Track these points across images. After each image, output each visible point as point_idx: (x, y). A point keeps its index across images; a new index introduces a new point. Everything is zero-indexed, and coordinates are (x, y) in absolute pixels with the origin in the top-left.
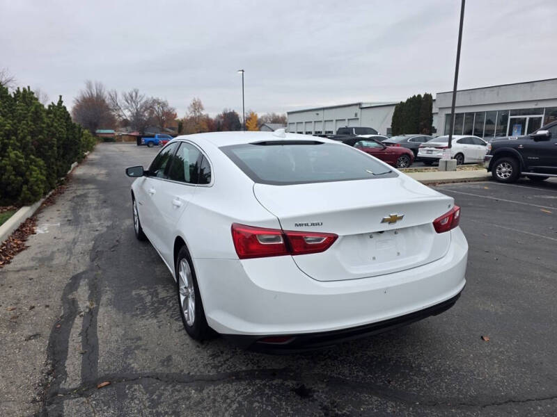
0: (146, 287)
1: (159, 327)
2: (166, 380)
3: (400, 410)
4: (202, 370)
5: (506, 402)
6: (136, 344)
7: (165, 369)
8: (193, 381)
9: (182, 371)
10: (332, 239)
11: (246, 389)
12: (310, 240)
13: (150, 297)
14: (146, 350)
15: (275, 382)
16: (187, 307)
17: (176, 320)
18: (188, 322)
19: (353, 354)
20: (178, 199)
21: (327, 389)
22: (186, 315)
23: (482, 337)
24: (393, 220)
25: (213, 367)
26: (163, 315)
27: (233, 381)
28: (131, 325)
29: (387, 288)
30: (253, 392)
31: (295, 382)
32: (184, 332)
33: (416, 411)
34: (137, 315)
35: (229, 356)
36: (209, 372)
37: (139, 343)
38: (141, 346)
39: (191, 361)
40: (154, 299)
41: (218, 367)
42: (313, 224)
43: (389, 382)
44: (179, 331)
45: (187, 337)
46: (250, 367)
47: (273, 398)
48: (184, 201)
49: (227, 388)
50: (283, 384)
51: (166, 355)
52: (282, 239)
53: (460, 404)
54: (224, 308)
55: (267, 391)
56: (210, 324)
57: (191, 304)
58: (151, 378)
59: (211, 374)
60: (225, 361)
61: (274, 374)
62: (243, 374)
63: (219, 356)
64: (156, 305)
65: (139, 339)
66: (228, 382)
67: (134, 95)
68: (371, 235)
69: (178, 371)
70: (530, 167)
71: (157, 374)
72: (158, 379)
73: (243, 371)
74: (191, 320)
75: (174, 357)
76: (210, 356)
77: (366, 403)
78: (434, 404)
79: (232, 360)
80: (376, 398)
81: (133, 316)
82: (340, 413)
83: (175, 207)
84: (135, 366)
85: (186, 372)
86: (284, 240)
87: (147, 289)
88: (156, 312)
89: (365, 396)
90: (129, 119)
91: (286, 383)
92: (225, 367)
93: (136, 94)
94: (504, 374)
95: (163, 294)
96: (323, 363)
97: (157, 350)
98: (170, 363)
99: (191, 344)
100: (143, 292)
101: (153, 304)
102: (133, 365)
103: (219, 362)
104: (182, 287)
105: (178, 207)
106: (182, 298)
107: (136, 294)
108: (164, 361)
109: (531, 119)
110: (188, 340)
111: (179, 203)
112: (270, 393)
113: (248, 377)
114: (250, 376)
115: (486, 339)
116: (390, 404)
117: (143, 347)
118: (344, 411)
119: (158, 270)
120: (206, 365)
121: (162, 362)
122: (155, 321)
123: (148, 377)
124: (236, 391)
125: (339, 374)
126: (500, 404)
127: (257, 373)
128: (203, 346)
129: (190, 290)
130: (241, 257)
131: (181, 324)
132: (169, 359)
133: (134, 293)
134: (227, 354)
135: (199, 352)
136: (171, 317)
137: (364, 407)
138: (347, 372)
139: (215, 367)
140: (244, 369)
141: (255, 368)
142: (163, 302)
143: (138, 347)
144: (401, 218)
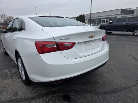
0: (8, 69)
1: (13, 82)
2: (16, 101)
3: (97, 97)
4: (30, 95)
5: (125, 89)
6: (4, 90)
7: (15, 97)
8: (26, 100)
9: (22, 97)
10: (74, 44)
11: (46, 99)
12: (66, 45)
13: (9, 72)
14: (7, 91)
15: (56, 95)
16: (22, 74)
17: (19, 79)
18: (23, 79)
19: (79, 81)
20: (14, 37)
21: (74, 94)
22: (22, 77)
23: (112, 71)
24: (92, 37)
25: (33, 93)
26: (14, 78)
27: (41, 97)
28: (2, 83)
29: (92, 59)
30: (49, 100)
31: (63, 94)
32: (22, 82)
33: (102, 97)
34: (4, 79)
35: (39, 88)
36: (32, 95)
37: (5, 89)
38: (5, 90)
39: (25, 92)
40: (11, 73)
41: (35, 93)
42: (67, 39)
43: (92, 88)
44: (20, 82)
45: (23, 84)
46: (47, 91)
47: (56, 101)
48: (16, 37)
49: (39, 100)
50: (59, 95)
51: (15, 92)
52: (56, 45)
53: (113, 92)
54: (35, 73)
55: (54, 99)
56: (31, 79)
57: (23, 73)
58: (9, 102)
59: (33, 96)
60: (37, 91)
61: (55, 92)
62: (45, 94)
63: (35, 89)
64: (11, 75)
65: (5, 87)
66: (40, 98)
67: (3, 15)
68: (85, 42)
69: (20, 97)
70: (108, 30)
71: (12, 100)
72: (12, 102)
73: (44, 93)
74: (24, 78)
75: (19, 92)
76: (32, 89)
77: (87, 97)
78: (106, 93)
79: (40, 90)
80: (89, 94)
81: (2, 80)
82: (79, 102)
83: (14, 40)
84: (3, 98)
85: (23, 97)
86: (57, 45)
87: (8, 70)
88: (11, 77)
89: (86, 94)
90: (3, 22)
91: (60, 95)
92: (38, 92)
93: (4, 15)
94: (121, 80)
95: (14, 70)
96: (70, 86)
97: (12, 90)
98: (17, 95)
99: (25, 87)
100: (7, 71)
101: (10, 74)
102: (2, 98)
103: (36, 91)
104: (20, 68)
105: (15, 40)
106: (20, 71)
107: (4, 72)
108: (15, 94)
109: (106, 20)
110: (23, 85)
111: (15, 38)
112: (55, 99)
113: (46, 95)
114: (47, 94)
115: (113, 71)
116: (94, 95)
117: (6, 90)
118: (81, 101)
119: (12, 63)
120: (31, 93)
121: (14, 95)
122: (11, 80)
123: (8, 101)
124: (43, 101)
125: (76, 88)
126: (124, 90)
127: (49, 93)
128: (29, 86)
129: (22, 68)
130: (40, 53)
131: (21, 80)
132: (17, 93)
133: (3, 71)
134: (38, 88)
135: (28, 89)
136: (17, 78)
137: (86, 98)
138: (78, 87)
139: (34, 93)
140: (45, 92)
141: (49, 91)
142: (14, 73)
143: (4, 91)
144: (94, 36)
